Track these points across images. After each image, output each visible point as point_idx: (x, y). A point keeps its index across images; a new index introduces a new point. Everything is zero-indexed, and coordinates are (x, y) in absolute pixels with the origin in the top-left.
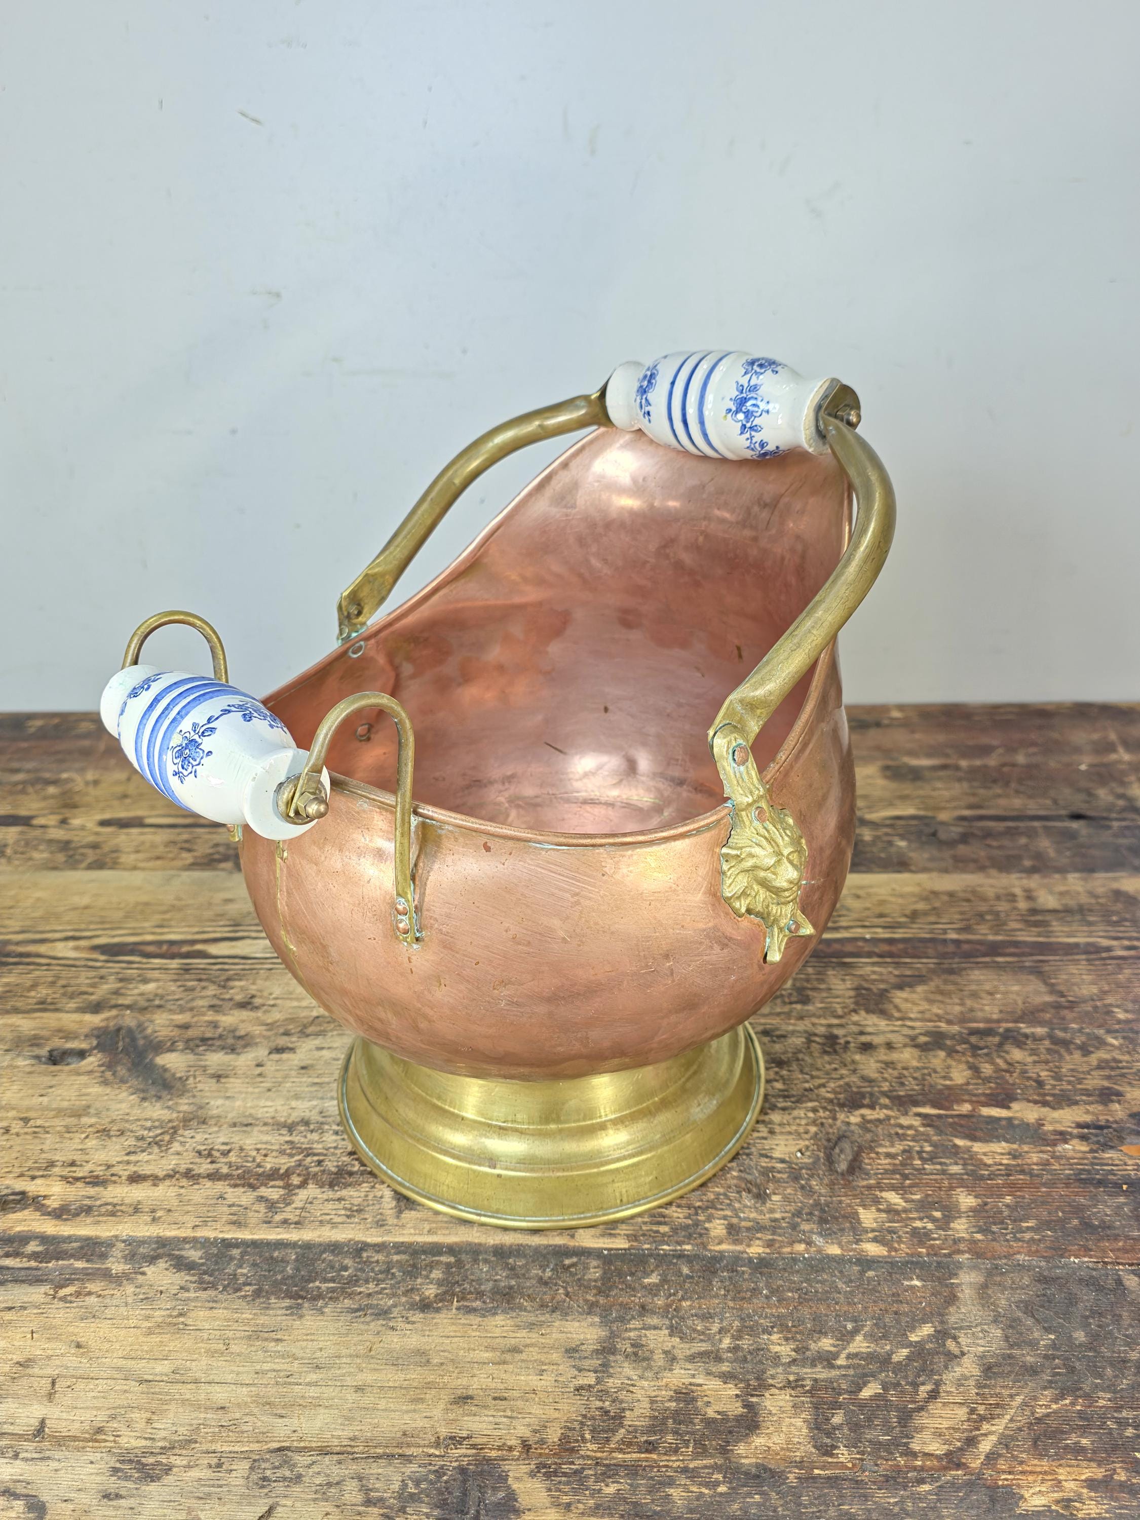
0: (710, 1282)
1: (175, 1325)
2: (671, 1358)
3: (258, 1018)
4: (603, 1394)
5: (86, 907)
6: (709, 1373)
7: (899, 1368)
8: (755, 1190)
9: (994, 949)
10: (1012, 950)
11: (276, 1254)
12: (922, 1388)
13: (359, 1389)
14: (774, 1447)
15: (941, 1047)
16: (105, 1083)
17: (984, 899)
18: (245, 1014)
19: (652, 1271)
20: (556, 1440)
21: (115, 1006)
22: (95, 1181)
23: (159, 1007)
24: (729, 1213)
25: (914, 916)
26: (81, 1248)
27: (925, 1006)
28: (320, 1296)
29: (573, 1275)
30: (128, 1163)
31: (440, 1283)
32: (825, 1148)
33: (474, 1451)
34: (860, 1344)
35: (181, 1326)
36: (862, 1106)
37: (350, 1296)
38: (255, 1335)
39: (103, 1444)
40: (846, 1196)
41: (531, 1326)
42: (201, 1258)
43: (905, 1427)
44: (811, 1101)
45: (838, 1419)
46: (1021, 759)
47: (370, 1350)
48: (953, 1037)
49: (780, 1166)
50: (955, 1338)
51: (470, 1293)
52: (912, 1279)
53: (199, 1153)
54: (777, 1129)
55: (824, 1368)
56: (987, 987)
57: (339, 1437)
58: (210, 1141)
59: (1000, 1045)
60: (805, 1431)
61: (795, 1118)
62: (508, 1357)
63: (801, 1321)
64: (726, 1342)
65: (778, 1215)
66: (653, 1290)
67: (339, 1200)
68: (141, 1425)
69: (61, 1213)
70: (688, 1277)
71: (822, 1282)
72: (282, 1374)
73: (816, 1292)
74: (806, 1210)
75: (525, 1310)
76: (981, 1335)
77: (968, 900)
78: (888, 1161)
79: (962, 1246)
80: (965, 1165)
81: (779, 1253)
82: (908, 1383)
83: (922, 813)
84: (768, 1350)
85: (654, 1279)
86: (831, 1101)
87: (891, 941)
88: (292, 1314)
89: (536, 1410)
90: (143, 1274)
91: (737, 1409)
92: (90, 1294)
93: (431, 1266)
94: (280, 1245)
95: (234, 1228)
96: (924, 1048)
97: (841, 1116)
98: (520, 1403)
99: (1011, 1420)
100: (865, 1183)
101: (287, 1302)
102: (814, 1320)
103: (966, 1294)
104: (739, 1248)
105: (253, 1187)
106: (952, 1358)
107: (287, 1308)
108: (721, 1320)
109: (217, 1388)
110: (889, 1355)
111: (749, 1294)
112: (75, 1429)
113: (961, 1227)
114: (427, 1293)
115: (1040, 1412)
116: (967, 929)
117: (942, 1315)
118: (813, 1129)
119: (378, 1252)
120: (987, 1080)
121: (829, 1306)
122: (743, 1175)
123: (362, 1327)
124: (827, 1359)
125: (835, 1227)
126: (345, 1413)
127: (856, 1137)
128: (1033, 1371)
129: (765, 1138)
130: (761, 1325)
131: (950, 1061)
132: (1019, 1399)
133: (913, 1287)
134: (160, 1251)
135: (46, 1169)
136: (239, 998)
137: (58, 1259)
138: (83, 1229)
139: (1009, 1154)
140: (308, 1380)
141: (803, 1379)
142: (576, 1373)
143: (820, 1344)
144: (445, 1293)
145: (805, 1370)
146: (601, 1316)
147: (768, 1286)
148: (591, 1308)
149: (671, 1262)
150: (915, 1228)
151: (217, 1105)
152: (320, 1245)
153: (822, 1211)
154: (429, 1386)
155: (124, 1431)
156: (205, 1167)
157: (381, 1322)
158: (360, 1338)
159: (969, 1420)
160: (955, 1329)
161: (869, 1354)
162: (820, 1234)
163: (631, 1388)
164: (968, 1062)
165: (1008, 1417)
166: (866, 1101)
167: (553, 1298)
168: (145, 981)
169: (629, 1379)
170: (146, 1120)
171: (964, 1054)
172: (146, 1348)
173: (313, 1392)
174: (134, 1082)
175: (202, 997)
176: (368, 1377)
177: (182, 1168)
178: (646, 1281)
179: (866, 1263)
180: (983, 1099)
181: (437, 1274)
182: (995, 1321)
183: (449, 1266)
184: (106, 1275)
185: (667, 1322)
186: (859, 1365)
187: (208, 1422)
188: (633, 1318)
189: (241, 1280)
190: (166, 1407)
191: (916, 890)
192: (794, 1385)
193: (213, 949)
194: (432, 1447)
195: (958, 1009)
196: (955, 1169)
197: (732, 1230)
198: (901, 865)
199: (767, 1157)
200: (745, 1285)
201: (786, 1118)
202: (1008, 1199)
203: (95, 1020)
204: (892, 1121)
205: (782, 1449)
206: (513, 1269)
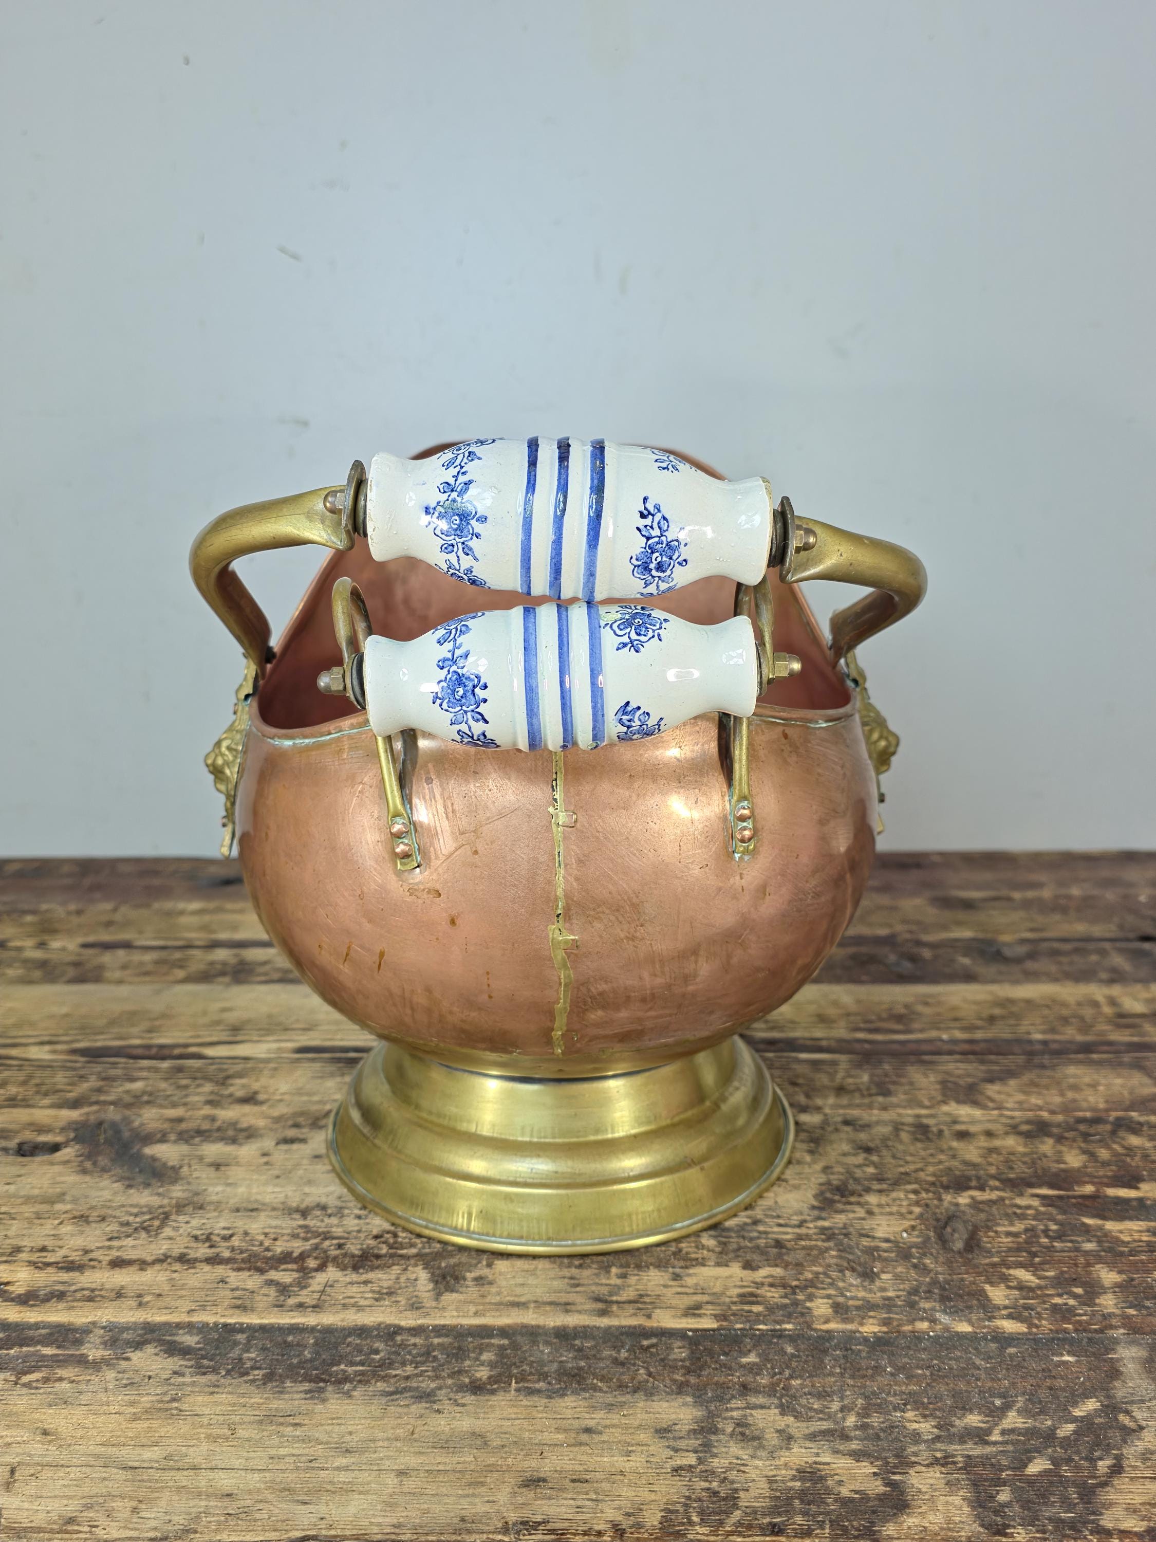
0: (822, 1361)
1: (167, 1410)
2: (787, 1438)
3: (262, 1113)
4: (707, 1475)
5: (66, 1015)
6: (836, 1452)
7: (1066, 1443)
8: (859, 1269)
9: (1087, 1048)
10: (1105, 1048)
11: (290, 1338)
12: (1100, 1463)
13: (401, 1473)
14: (931, 1527)
15: (1049, 1135)
16: (84, 1172)
17: (1064, 1004)
18: (247, 1108)
19: (750, 1351)
20: (656, 1523)
21: (97, 1103)
22: (70, 1266)
23: (148, 1102)
24: (832, 1292)
25: (992, 1019)
26: (51, 1334)
27: (1021, 1097)
28: (346, 1379)
29: (652, 1354)
30: (110, 1248)
31: (492, 1365)
32: (935, 1227)
33: (553, 1537)
34: (1013, 1420)
35: (175, 1412)
36: (969, 1188)
37: (384, 1378)
38: (269, 1419)
39: (75, 1536)
40: (967, 1273)
41: (610, 1407)
42: (198, 1343)
43: (1090, 1503)
44: (910, 1183)
45: (1004, 1496)
46: (1075, 891)
47: (413, 1433)
48: (1059, 1125)
49: (885, 1245)
50: (1127, 1412)
51: (531, 1374)
52: (1062, 1355)
53: (196, 1238)
54: (876, 1210)
55: (976, 1444)
56: (1087, 1080)
57: (379, 1525)
58: (208, 1226)
59: (1114, 1133)
60: (966, 1509)
61: (894, 1200)
62: (584, 1437)
63: (939, 1398)
64: (851, 1420)
65: (891, 1294)
66: (754, 1369)
67: (366, 1283)
68: (126, 1514)
69: (27, 1299)
70: (793, 1355)
71: (957, 1359)
72: (303, 1459)
73: (951, 1369)
74: (923, 1288)
75: (601, 1390)
77: (1047, 1006)
78: (1009, 1239)
79: (1114, 1322)
80: (1099, 1242)
81: (898, 1332)
82: (1082, 1459)
83: (980, 935)
84: (905, 1427)
85: (752, 1358)
86: (933, 1184)
87: (971, 1042)
88: (312, 1398)
89: (627, 1492)
90: (128, 1359)
91: (877, 1487)
92: (61, 1379)
93: (481, 1349)
94: (294, 1329)
95: (237, 1311)
96: (1028, 1135)
97: (948, 1198)
98: (605, 1486)
100: (987, 1261)
101: (307, 1386)
102: (953, 1396)
103: (1130, 1368)
104: (849, 1327)
105: (261, 1271)
106: (1129, 1432)
107: (306, 1392)
108: (842, 1398)
109: (221, 1474)
110: (1053, 1430)
111: (870, 1372)
112: (40, 1520)
113: (1108, 1303)
114: (478, 1375)
116: (1053, 1030)
117: (1106, 1390)
118: (917, 1210)
119: (415, 1336)
120: (1105, 1164)
121: (969, 1383)
122: (843, 1254)
123: (399, 1410)
124: (980, 1436)
125: (961, 1305)
126: (385, 1498)
127: (968, 1217)
129: (863, 1219)
130: (891, 1402)
131: (1060, 1147)
133: (1065, 1363)
134: (149, 1336)
135: (10, 1254)
136: (240, 1094)
137: (21, 1346)
138: (56, 1315)
139: (1148, 1231)
140: (336, 1464)
141: (953, 1456)
142: (672, 1453)
143: (965, 1421)
144: (500, 1375)
145: (953, 1447)
146: (694, 1396)
147: (891, 1364)
148: (681, 1389)
149: (771, 1343)
150: (1056, 1305)
151: (215, 1191)
152: (343, 1329)
153: (943, 1289)
154: (491, 1469)
155: (102, 1521)
156: (203, 1251)
157: (424, 1405)
158: (399, 1421)
160: (1126, 1403)
161: (1027, 1429)
162: (944, 1312)
163: (742, 1468)
164: (1080, 1148)
166: (974, 1183)
167: (633, 1379)
168: (133, 1080)
169: (738, 1458)
170: (131, 1206)
171: (1074, 1140)
172: (130, 1434)
173: (343, 1477)
174: (118, 1171)
175: (198, 1094)
176: (410, 1460)
177: (176, 1252)
178: (744, 1360)
179: (1004, 1340)
180: (1105, 1180)
181: (486, 1356)
183: (502, 1348)
184: (82, 1361)
185: (776, 1401)
186: (1019, 1441)
187: (211, 1510)
188: (733, 1397)
189: (248, 1364)
190: (156, 1495)
191: (989, 998)
192: (945, 1461)
193: (210, 1052)
194: (499, 1533)
195: (1058, 1100)
196: (1089, 1246)
197: (840, 1310)
198: (969, 977)
199: (868, 1236)
200: (864, 1364)
201: (884, 1200)
203: (74, 1115)
204: (1007, 1202)
205: (942, 1529)
206: (580, 1350)
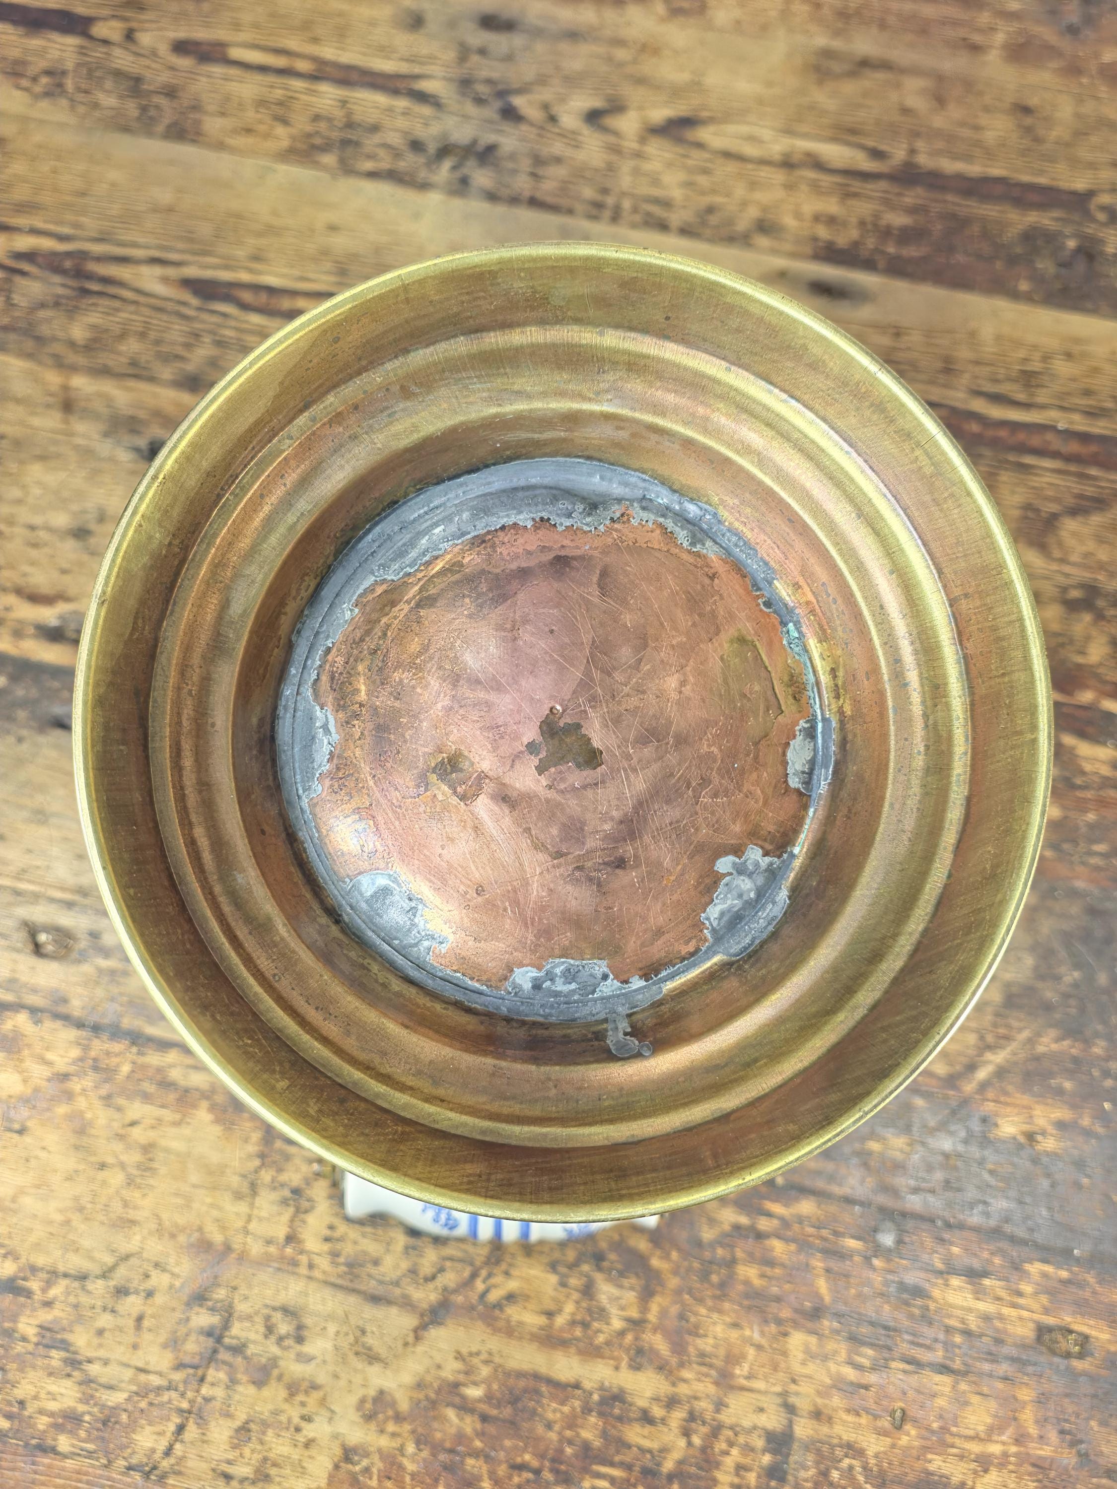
5: (170, 209)
15: (1092, 609)
27: (1091, 546)
48: (1107, 596)
76: (1014, 961)
96: (1072, 607)
99: (1012, 1053)
115: (1041, 1049)
128: (1048, 1007)
131: (1094, 633)
132: (1025, 1034)
159: (975, 1046)
164: (1111, 634)
165: (1010, 1050)
171: (1111, 622)
180: (1110, 687)
202: (1091, 817)
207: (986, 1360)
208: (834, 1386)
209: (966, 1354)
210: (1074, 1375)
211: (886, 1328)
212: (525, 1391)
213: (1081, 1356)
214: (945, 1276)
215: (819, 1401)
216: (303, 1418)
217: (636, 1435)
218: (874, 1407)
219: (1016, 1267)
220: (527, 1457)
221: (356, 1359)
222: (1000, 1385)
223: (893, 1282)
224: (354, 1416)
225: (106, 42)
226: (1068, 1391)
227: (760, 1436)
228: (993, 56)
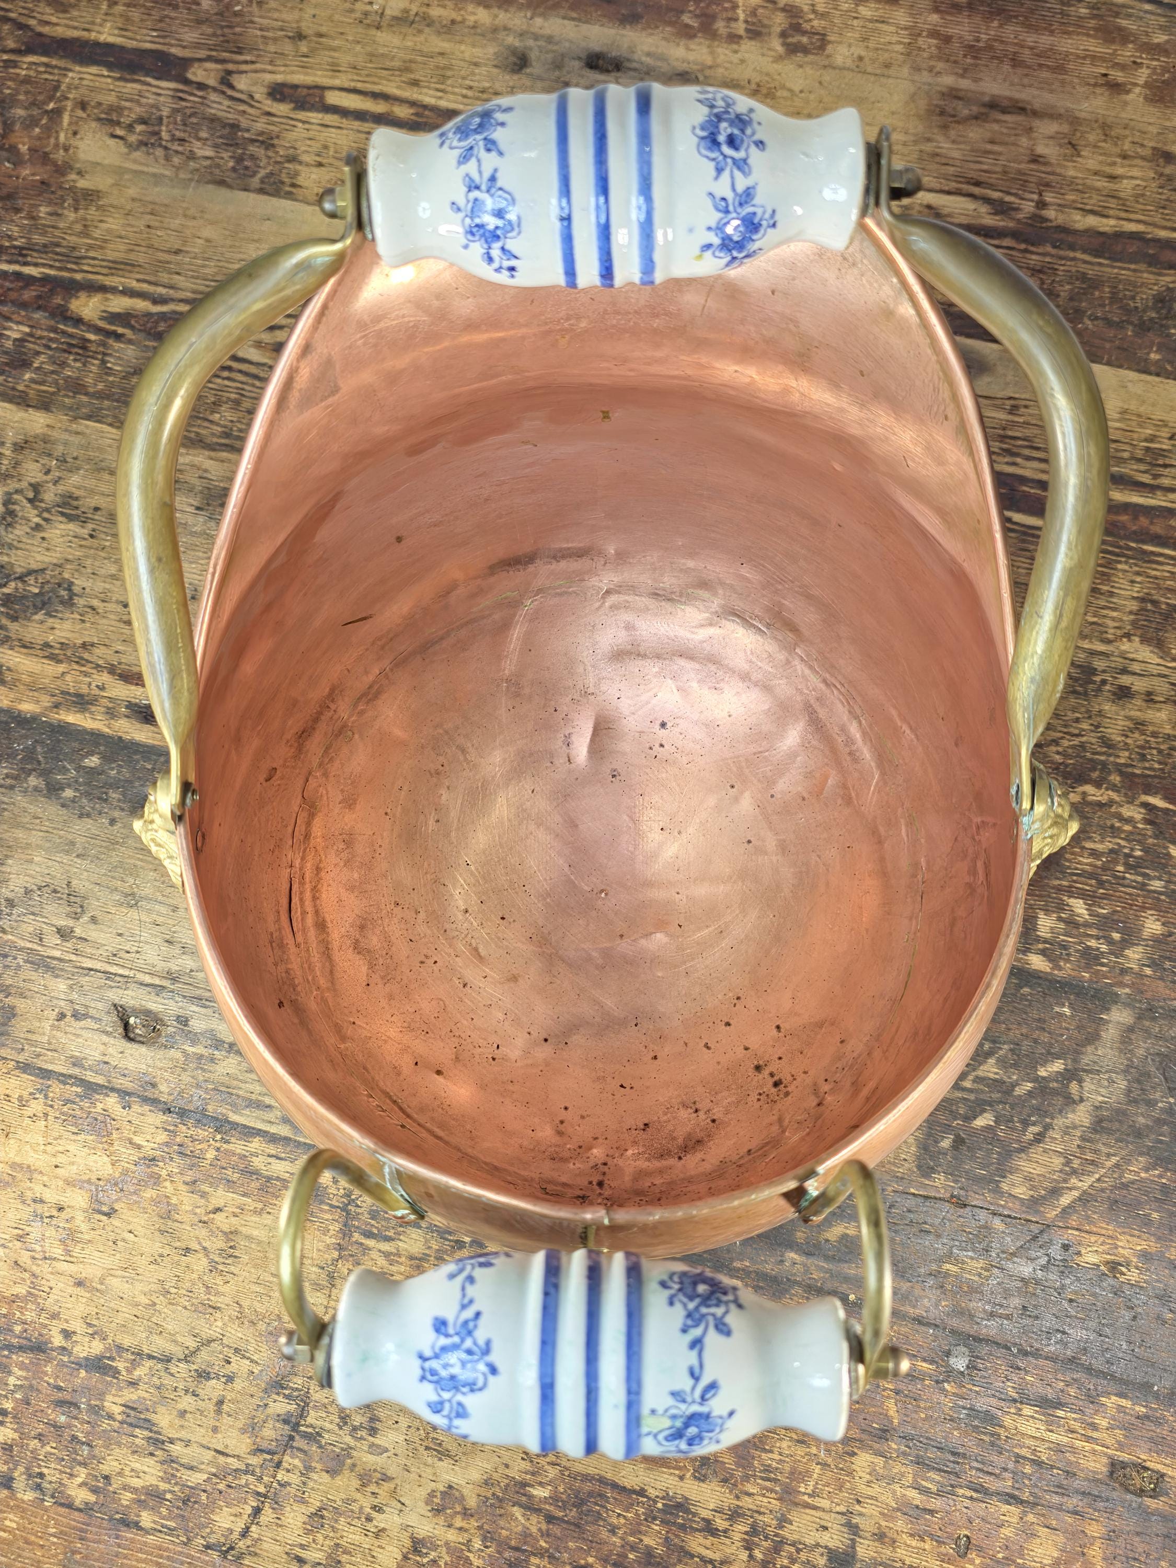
7: (1017, 1101)
12: (1031, 1129)
34: (990, 1068)
36: (1087, 782)
43: (1002, 1165)
45: (945, 1143)
50: (1080, 1081)
52: (1064, 1005)
60: (914, 1149)
76: (1106, 1083)
79: (1127, 979)
80: (1169, 882)
82: (1020, 1121)
99: (1099, 1180)
100: (1057, 882)
103: (1110, 1034)
106: (1071, 1102)
110: (1013, 1086)
113: (1134, 955)
115: (1129, 1177)
117: (1078, 1053)
128: (1139, 1134)
132: (1114, 1160)
133: (1061, 1015)
150: (1089, 948)
159: (1061, 1171)
160: (1084, 1071)
161: (995, 1080)
165: (1097, 1176)
179: (1026, 976)
182: (1126, 1071)
186: (982, 1091)
196: (1157, 885)
204: (1113, 810)
207: (1056, 1493)
208: (898, 1510)
209: (1037, 1486)
210: (1146, 1514)
211: (954, 1454)
212: (590, 1494)
213: (1154, 1494)
214: (1018, 1405)
215: (884, 1523)
216: (374, 1508)
217: (698, 1544)
218: (939, 1533)
219: (1092, 1399)
220: (591, 1560)
221: (425, 1453)
222: (1069, 1519)
223: (964, 1408)
224: (423, 1509)
225: (201, 86)
226: (1138, 1530)
227: (822, 1555)
228: (1135, 96)
